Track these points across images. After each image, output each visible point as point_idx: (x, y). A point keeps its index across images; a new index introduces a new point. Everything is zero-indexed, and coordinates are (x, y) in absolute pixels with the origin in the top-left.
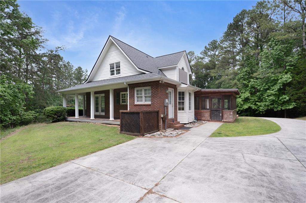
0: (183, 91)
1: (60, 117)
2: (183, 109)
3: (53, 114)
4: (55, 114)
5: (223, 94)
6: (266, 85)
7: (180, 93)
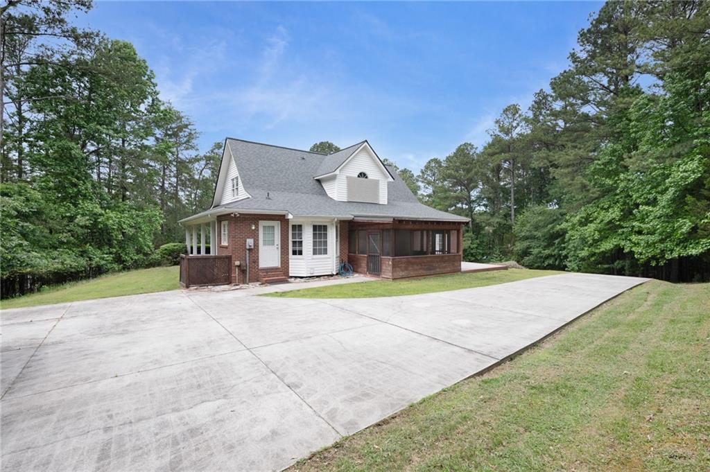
0: (300, 224)
1: (176, 258)
2: (300, 253)
3: (167, 254)
4: (170, 255)
5: (381, 226)
6: (651, 188)
7: (294, 227)
